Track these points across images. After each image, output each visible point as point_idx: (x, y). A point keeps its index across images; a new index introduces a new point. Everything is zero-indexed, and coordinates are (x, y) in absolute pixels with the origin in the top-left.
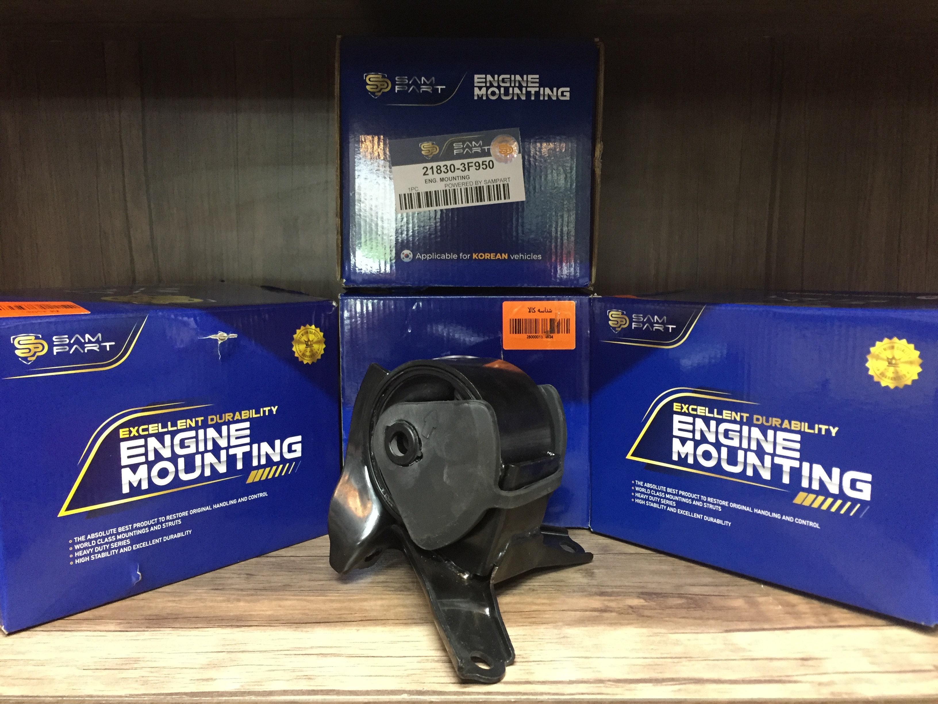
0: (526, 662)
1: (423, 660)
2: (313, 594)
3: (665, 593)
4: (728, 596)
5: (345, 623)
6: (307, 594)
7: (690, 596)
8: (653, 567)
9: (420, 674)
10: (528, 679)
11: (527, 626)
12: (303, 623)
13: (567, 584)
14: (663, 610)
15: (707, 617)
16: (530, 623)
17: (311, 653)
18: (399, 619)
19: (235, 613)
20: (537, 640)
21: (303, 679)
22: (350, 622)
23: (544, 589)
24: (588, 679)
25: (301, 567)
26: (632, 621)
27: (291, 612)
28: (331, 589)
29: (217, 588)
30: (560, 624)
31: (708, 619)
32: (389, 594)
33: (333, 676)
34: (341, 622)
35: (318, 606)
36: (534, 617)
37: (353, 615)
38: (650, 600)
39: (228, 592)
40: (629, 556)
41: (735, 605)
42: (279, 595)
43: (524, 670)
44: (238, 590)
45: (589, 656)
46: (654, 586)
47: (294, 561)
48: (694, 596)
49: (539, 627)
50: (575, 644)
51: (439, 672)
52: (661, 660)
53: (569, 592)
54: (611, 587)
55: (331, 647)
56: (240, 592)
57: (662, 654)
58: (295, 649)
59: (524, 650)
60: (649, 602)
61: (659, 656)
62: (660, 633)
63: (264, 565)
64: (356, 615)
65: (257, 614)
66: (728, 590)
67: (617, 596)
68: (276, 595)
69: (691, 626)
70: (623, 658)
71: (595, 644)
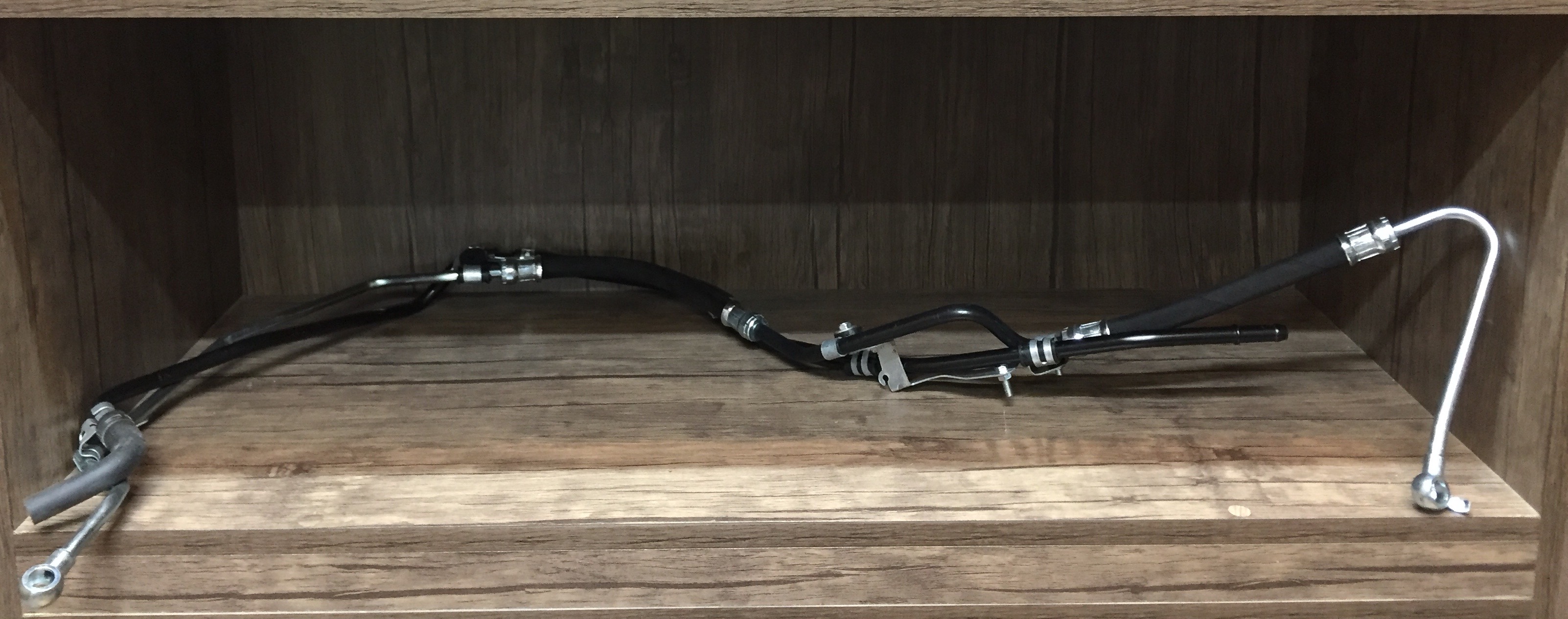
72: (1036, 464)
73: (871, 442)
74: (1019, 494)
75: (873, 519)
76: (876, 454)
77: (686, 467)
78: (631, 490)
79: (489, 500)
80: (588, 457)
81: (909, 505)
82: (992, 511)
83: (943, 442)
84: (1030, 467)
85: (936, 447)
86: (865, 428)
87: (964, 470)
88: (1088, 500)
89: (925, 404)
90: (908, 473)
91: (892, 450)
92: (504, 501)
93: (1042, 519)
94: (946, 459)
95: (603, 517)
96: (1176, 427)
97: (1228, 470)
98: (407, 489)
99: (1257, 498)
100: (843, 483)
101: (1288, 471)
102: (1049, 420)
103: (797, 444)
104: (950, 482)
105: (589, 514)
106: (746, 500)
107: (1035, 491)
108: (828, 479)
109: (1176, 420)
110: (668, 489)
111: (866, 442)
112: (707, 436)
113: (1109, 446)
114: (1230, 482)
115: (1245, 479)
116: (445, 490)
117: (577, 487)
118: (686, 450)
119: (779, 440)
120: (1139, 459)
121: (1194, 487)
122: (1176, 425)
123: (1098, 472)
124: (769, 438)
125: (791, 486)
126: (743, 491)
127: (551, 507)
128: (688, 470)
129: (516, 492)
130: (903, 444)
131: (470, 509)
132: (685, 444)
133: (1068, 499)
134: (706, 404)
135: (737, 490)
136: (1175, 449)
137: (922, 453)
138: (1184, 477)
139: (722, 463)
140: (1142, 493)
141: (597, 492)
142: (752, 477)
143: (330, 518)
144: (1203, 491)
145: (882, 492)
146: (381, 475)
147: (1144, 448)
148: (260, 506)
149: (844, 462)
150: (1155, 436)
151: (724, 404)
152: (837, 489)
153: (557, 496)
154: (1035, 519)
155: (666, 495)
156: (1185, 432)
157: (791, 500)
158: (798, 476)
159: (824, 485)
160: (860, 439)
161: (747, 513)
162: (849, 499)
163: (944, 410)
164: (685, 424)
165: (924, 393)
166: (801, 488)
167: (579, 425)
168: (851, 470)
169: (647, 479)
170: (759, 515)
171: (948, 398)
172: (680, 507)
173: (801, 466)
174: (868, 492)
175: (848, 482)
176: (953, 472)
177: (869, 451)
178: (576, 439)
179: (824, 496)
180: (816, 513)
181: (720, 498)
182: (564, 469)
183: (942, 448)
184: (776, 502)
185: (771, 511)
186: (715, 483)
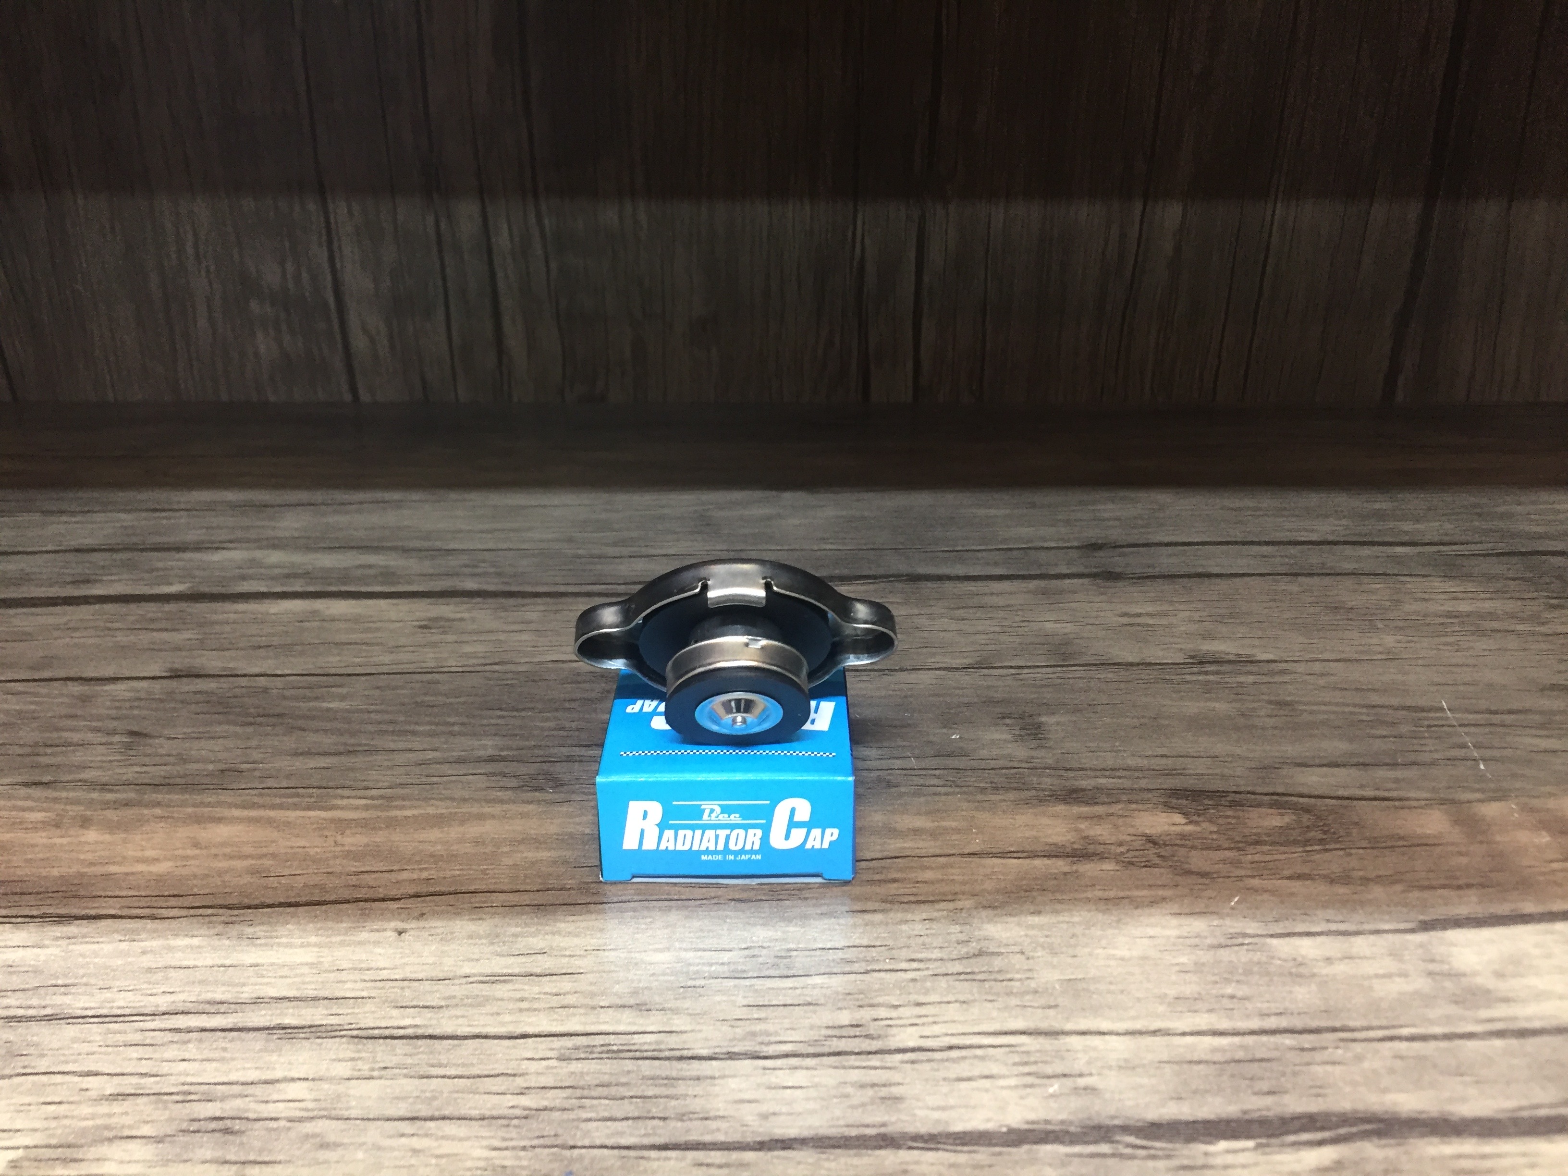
0: (875, 1053)
1: (577, 1048)
2: (296, 800)
3: (1235, 792)
4: (1400, 799)
5: (368, 905)
6: (278, 801)
7: (1301, 800)
8: (1192, 707)
9: (565, 1109)
10: (884, 1125)
11: (875, 911)
12: (249, 907)
13: (974, 764)
14: (1239, 849)
15: (1361, 873)
16: (884, 901)
17: (250, 1025)
18: (522, 888)
19: (64, 871)
20: (904, 965)
21: (206, 1132)
22: (383, 900)
23: (917, 780)
24: (1062, 1122)
25: (278, 710)
26: (1161, 892)
27: (223, 864)
28: (348, 783)
29: (37, 779)
30: (968, 903)
31: (1366, 881)
32: (502, 802)
33: (301, 1120)
34: (358, 900)
35: (302, 843)
36: (894, 881)
37: (393, 877)
38: (1199, 815)
39: (64, 794)
40: (1123, 673)
41: (1428, 832)
42: (202, 804)
43: (873, 1085)
44: (92, 785)
45: (1057, 1025)
46: (1200, 767)
47: (266, 690)
48: (1313, 801)
49: (909, 916)
50: (1010, 980)
51: (622, 1098)
52: (1264, 1038)
53: (983, 790)
54: (1092, 773)
55: (315, 999)
56: (95, 795)
57: (1264, 1015)
58: (208, 1008)
59: (872, 1006)
60: (1196, 823)
61: (1255, 1024)
62: (1245, 935)
63: (182, 702)
64: (405, 875)
65: (127, 874)
66: (1396, 780)
67: (1110, 803)
68: (194, 806)
69: (1325, 906)
70: (1154, 1033)
71: (1070, 980)
73: (1077, 810)
76: (1101, 857)
77: (459, 914)
80: (142, 869)
83: (1307, 810)
85: (1288, 827)
86: (1048, 760)
87: (1426, 926)
89: (1201, 678)
90: (1234, 940)
91: (1151, 840)
94: (1345, 879)
100: (1018, 984)
104: (1398, 986)
108: (958, 967)
110: (369, 1015)
111: (1061, 808)
117: (35, 1003)
126: (651, 1029)
128: (463, 926)
130: (1178, 818)
132: (481, 817)
135: (625, 1021)
137: (1253, 855)
149: (1007, 893)
155: (350, 1049)
158: (850, 954)
159: (949, 1002)
160: (1041, 801)
161: (653, 1154)
162: (1049, 1070)
163: (1266, 697)
164: (499, 741)
165: (1190, 646)
166: (866, 1015)
167: (166, 747)
168: (1032, 927)
169: (306, 970)
170: (701, 1165)
171: (1260, 661)
172: (389, 1119)
173: (859, 908)
174: (1114, 1038)
175: (1033, 984)
176: (1390, 936)
177: (1075, 846)
178: (132, 795)
179: (954, 1054)
180: (930, 1156)
181: (553, 1063)
182: (32, 917)
183: (1312, 834)
184: (770, 1088)
185: (749, 1139)
186: (549, 985)
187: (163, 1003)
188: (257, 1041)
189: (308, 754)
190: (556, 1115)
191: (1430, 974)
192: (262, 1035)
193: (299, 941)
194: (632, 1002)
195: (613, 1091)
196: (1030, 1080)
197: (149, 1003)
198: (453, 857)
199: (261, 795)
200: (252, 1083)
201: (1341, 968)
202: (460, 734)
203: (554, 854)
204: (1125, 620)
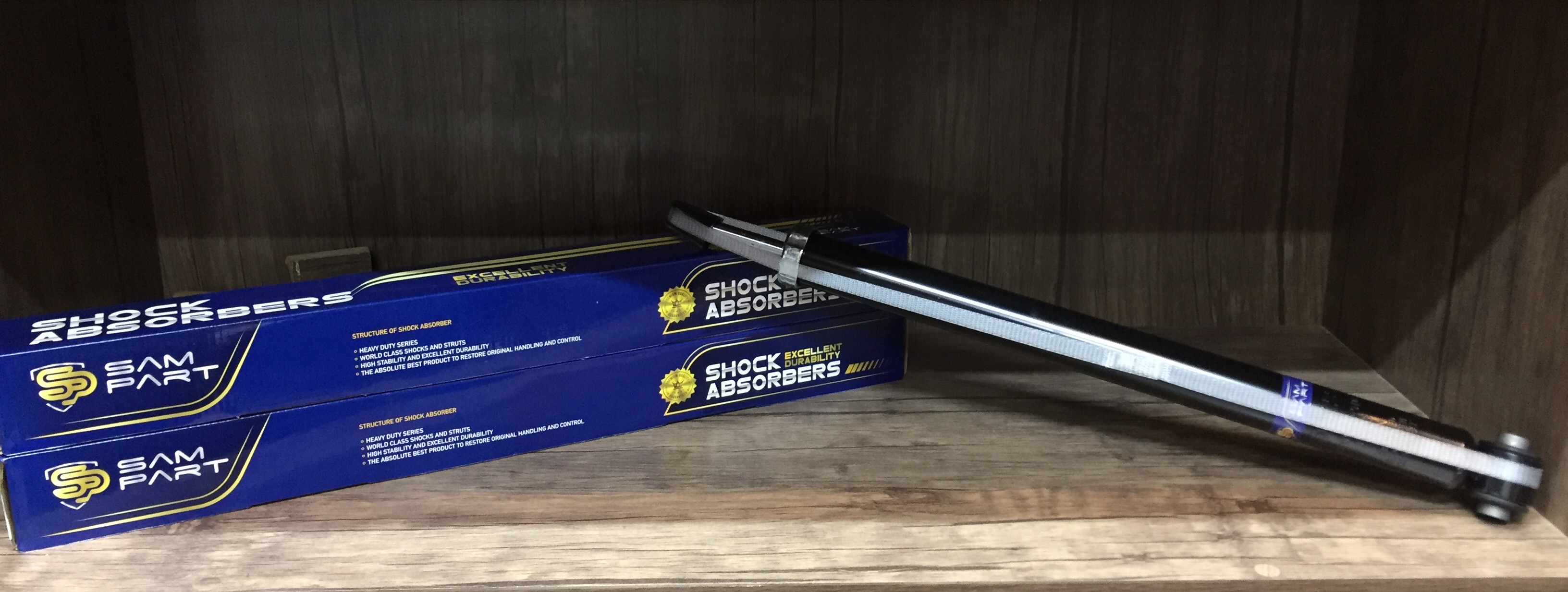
72: (1036, 518)
73: (852, 494)
74: (1018, 552)
75: (850, 580)
76: (857, 507)
77: (642, 522)
78: (577, 548)
79: (416, 560)
80: (534, 511)
81: (893, 564)
82: (985, 571)
83: (933, 493)
84: (1029, 520)
85: (924, 498)
86: (847, 478)
87: (956, 524)
88: (1095, 557)
89: (914, 451)
90: (891, 528)
91: (875, 502)
92: (433, 561)
93: (1042, 580)
94: (936, 512)
95: (544, 578)
96: (1194, 476)
97: (1252, 524)
98: (324, 548)
99: (1287, 555)
100: (819, 539)
101: (1320, 525)
102: (1052, 469)
103: (770, 496)
104: (940, 538)
105: (529, 575)
106: (707, 559)
107: (1035, 548)
108: (802, 535)
109: (1193, 469)
110: (620, 546)
111: (847, 493)
112: (669, 487)
113: (1119, 497)
114: (1257, 537)
115: (1272, 534)
116: (367, 549)
117: (517, 544)
118: (645, 503)
119: (749, 492)
120: (1153, 511)
121: (1215, 543)
122: (1194, 474)
123: (1106, 527)
124: (738, 489)
125: (760, 542)
126: (705, 549)
127: (485, 568)
128: (644, 526)
129: (447, 551)
130: (887, 496)
131: (393, 570)
132: (645, 497)
133: (1071, 557)
134: (671, 452)
135: (698, 547)
136: (1194, 500)
137: (909, 506)
138: (1204, 532)
139: (684, 518)
140: (1155, 550)
141: (540, 550)
142: (717, 532)
143: (231, 581)
144: (1225, 548)
145: (862, 549)
146: (296, 531)
147: (1158, 499)
148: (152, 568)
149: (821, 516)
150: (1169, 486)
151: (688, 452)
152: (810, 546)
153: (493, 555)
154: (1035, 580)
155: (617, 553)
156: (1204, 482)
157: (758, 558)
158: (767, 532)
159: (797, 543)
160: (840, 491)
161: (708, 574)
162: (824, 557)
163: (935, 458)
164: (645, 474)
165: (914, 440)
166: (771, 546)
167: (526, 476)
168: (828, 525)
169: (597, 536)
170: (721, 576)
171: (940, 445)
172: (632, 567)
173: (772, 520)
174: (845, 550)
175: (825, 539)
176: (942, 527)
177: (850, 504)
178: (521, 491)
179: (796, 554)
180: (786, 574)
181: (679, 556)
182: (505, 524)
183: (931, 500)
184: (741, 561)
185: (735, 571)
186: (673, 539)
187: (557, 543)
188: (589, 552)
189: (578, 478)
190: (680, 566)
191: (950, 536)
192: (589, 551)
193: (593, 529)
194: (700, 543)
195: (696, 562)
196: (818, 559)
197: (553, 544)
198: (636, 508)
199: (565, 490)
200: (590, 560)
201: (922, 535)
202: (631, 472)
203: (671, 507)
204: (893, 430)
